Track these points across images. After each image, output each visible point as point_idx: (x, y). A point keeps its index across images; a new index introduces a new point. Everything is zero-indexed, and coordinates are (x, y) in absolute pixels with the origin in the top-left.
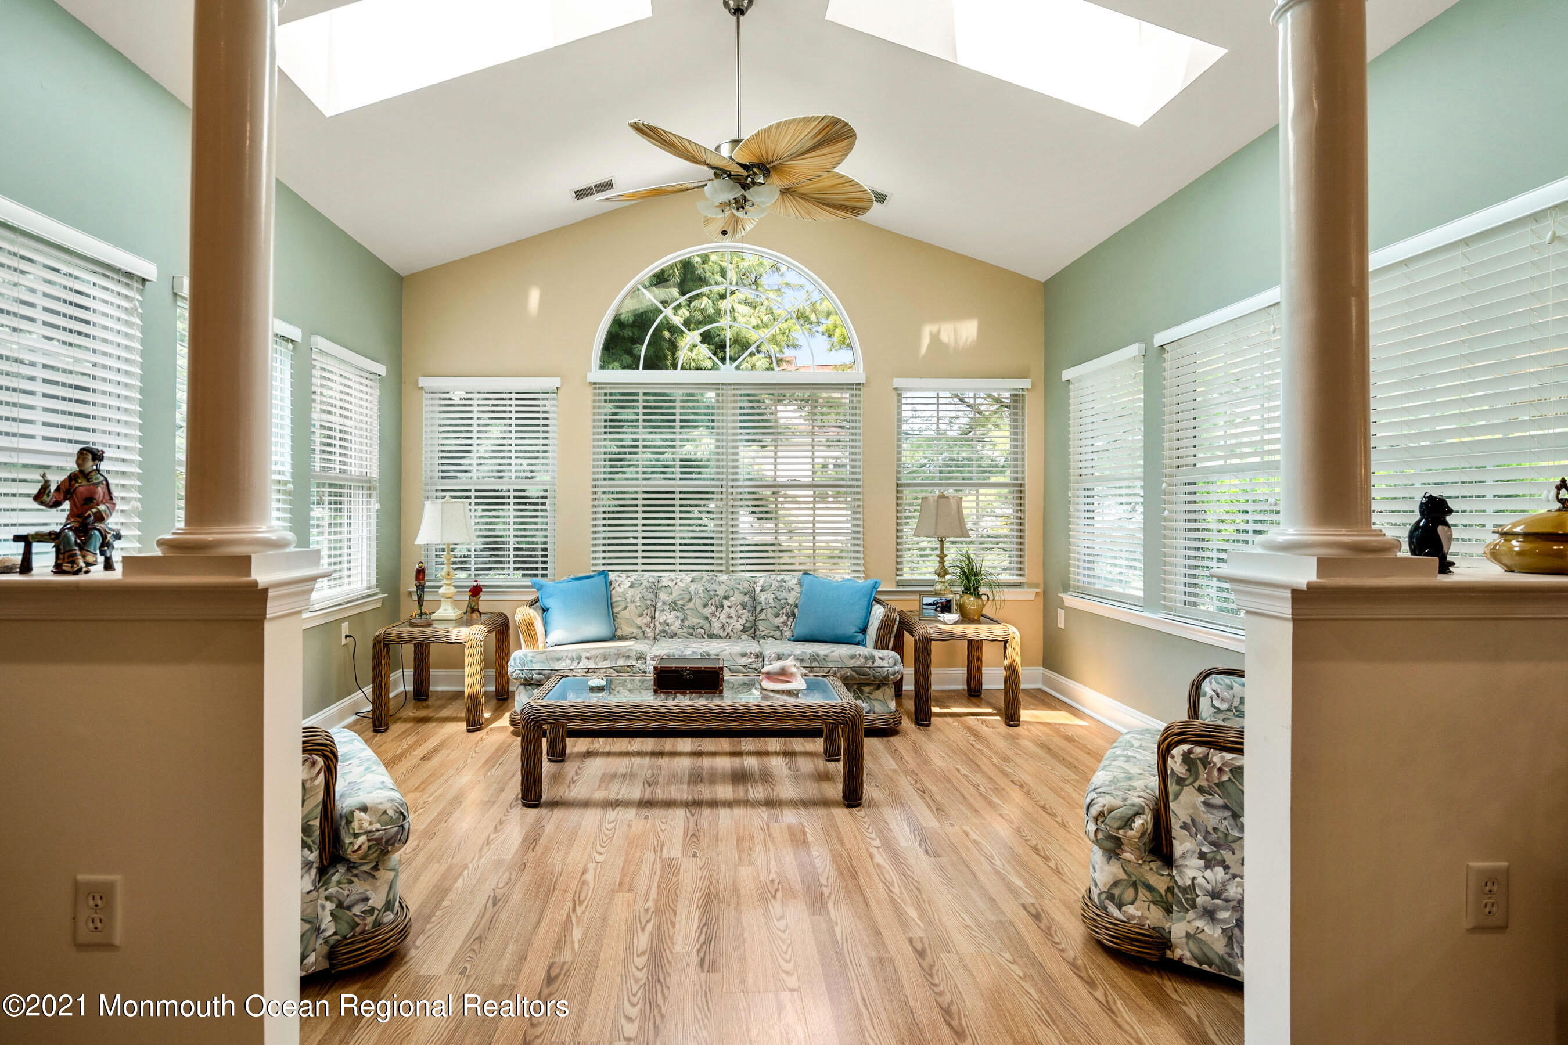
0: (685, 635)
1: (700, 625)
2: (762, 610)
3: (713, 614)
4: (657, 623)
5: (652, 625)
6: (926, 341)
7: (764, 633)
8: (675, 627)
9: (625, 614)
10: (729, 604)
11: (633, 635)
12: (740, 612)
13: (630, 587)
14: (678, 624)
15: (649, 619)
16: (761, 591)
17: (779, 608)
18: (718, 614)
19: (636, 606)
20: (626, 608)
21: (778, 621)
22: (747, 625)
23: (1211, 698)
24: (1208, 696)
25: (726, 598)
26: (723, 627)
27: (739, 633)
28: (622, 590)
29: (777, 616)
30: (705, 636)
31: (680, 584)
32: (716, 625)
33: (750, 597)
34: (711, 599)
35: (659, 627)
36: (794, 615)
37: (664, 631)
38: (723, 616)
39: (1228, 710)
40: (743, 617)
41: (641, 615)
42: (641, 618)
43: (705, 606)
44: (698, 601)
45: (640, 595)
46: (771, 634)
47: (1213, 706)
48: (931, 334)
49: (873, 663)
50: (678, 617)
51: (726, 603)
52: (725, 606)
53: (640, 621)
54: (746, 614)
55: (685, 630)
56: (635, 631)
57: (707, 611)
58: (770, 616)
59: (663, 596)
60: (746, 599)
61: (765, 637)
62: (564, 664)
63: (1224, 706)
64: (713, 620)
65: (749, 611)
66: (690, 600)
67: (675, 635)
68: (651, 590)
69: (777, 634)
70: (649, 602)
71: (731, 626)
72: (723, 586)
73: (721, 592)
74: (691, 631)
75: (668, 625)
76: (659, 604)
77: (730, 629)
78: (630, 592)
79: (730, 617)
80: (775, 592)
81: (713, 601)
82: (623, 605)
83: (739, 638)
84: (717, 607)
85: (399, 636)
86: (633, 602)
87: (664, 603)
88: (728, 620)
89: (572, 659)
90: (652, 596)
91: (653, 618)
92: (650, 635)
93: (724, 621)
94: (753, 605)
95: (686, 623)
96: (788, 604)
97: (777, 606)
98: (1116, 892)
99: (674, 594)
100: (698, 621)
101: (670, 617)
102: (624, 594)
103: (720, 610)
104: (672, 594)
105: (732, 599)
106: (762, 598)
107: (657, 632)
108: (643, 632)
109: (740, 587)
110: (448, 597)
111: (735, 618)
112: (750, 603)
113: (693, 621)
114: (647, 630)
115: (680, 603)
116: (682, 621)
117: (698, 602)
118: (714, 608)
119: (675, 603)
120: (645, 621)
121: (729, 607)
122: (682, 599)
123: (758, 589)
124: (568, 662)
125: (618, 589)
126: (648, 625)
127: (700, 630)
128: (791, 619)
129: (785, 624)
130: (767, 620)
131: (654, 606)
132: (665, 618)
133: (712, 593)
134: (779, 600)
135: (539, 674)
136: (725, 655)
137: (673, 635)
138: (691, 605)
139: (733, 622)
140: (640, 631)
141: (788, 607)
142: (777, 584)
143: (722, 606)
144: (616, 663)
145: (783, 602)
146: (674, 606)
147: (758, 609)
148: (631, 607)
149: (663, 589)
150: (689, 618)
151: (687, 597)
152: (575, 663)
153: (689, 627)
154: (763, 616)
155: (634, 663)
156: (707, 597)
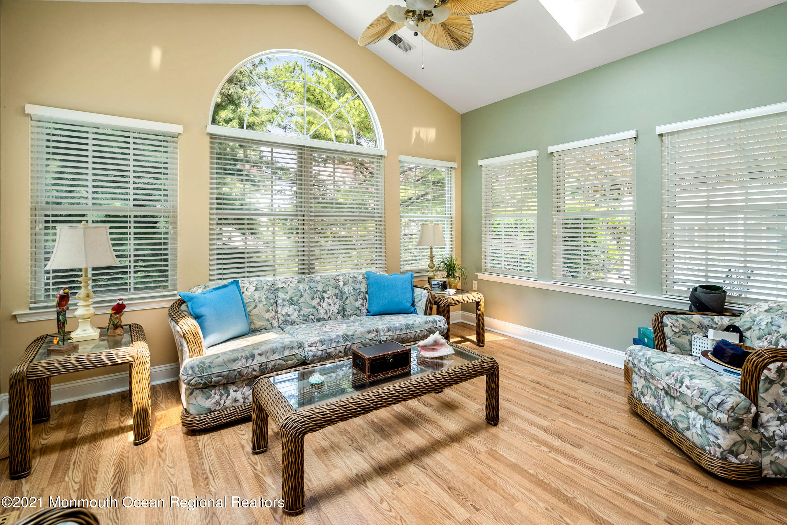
0: (301, 321)
1: (311, 313)
2: (347, 297)
3: (319, 304)
4: (280, 316)
5: (276, 317)
6: (414, 136)
7: (350, 313)
8: (294, 316)
9: (255, 312)
10: (328, 296)
11: (264, 327)
12: (335, 301)
13: (255, 290)
14: (296, 314)
15: (274, 313)
16: (344, 285)
17: (357, 295)
18: (321, 304)
19: (263, 305)
20: (256, 307)
21: (358, 304)
22: (340, 309)
23: (671, 327)
24: (669, 326)
25: (324, 292)
26: (326, 313)
27: (336, 315)
28: (250, 294)
29: (357, 300)
30: (315, 320)
31: (291, 285)
32: (322, 311)
33: (339, 289)
34: (315, 293)
35: (282, 318)
36: (366, 299)
37: (286, 321)
38: (325, 305)
39: (679, 332)
40: (338, 303)
41: (268, 311)
42: (268, 313)
43: (313, 299)
44: (307, 295)
45: (265, 296)
46: (355, 313)
47: (673, 331)
48: (416, 132)
49: (436, 324)
50: (295, 309)
51: (325, 295)
52: (325, 298)
53: (268, 316)
54: (339, 302)
55: (301, 318)
56: (264, 323)
57: (315, 302)
58: (353, 302)
59: (281, 295)
60: (337, 291)
61: (351, 315)
62: (240, 364)
63: (677, 330)
64: (320, 308)
65: (340, 299)
66: (302, 296)
67: (294, 322)
68: (272, 291)
69: (358, 312)
70: (272, 301)
71: (331, 311)
72: (320, 284)
73: (320, 288)
74: (305, 318)
75: (289, 316)
76: (280, 301)
77: (331, 313)
78: (257, 295)
79: (330, 305)
80: (353, 285)
81: (317, 295)
82: (253, 305)
83: (336, 318)
84: (320, 299)
85: (48, 370)
86: (260, 301)
87: (284, 300)
88: (329, 307)
89: (247, 358)
90: (272, 296)
91: (276, 312)
92: (276, 325)
93: (326, 308)
94: (341, 295)
95: (301, 313)
96: (362, 292)
97: (356, 294)
98: (735, 449)
99: (290, 293)
100: (310, 310)
101: (290, 310)
102: (252, 296)
103: (322, 300)
104: (287, 293)
105: (328, 292)
106: (346, 289)
107: (280, 321)
108: (271, 324)
109: (331, 283)
110: (85, 318)
111: (333, 305)
112: (340, 294)
113: (306, 310)
114: (274, 321)
115: (295, 299)
116: (299, 312)
117: (307, 297)
118: (319, 300)
119: (291, 299)
120: (271, 315)
121: (328, 298)
122: (296, 296)
123: (341, 284)
124: (244, 361)
125: (246, 293)
126: (274, 318)
127: (311, 317)
128: (365, 301)
129: (362, 305)
130: (352, 304)
131: (276, 303)
132: (286, 311)
133: (315, 289)
134: (356, 290)
135: (218, 376)
136: (358, 334)
137: (293, 323)
138: (302, 300)
139: (332, 308)
140: (268, 323)
141: (362, 294)
142: (352, 280)
143: (323, 298)
144: (283, 354)
145: (358, 291)
146: (291, 301)
147: (345, 297)
148: (260, 306)
149: (280, 290)
150: (303, 308)
151: (299, 294)
152: (250, 361)
153: (304, 315)
154: (348, 302)
155: (297, 351)
156: (313, 293)
